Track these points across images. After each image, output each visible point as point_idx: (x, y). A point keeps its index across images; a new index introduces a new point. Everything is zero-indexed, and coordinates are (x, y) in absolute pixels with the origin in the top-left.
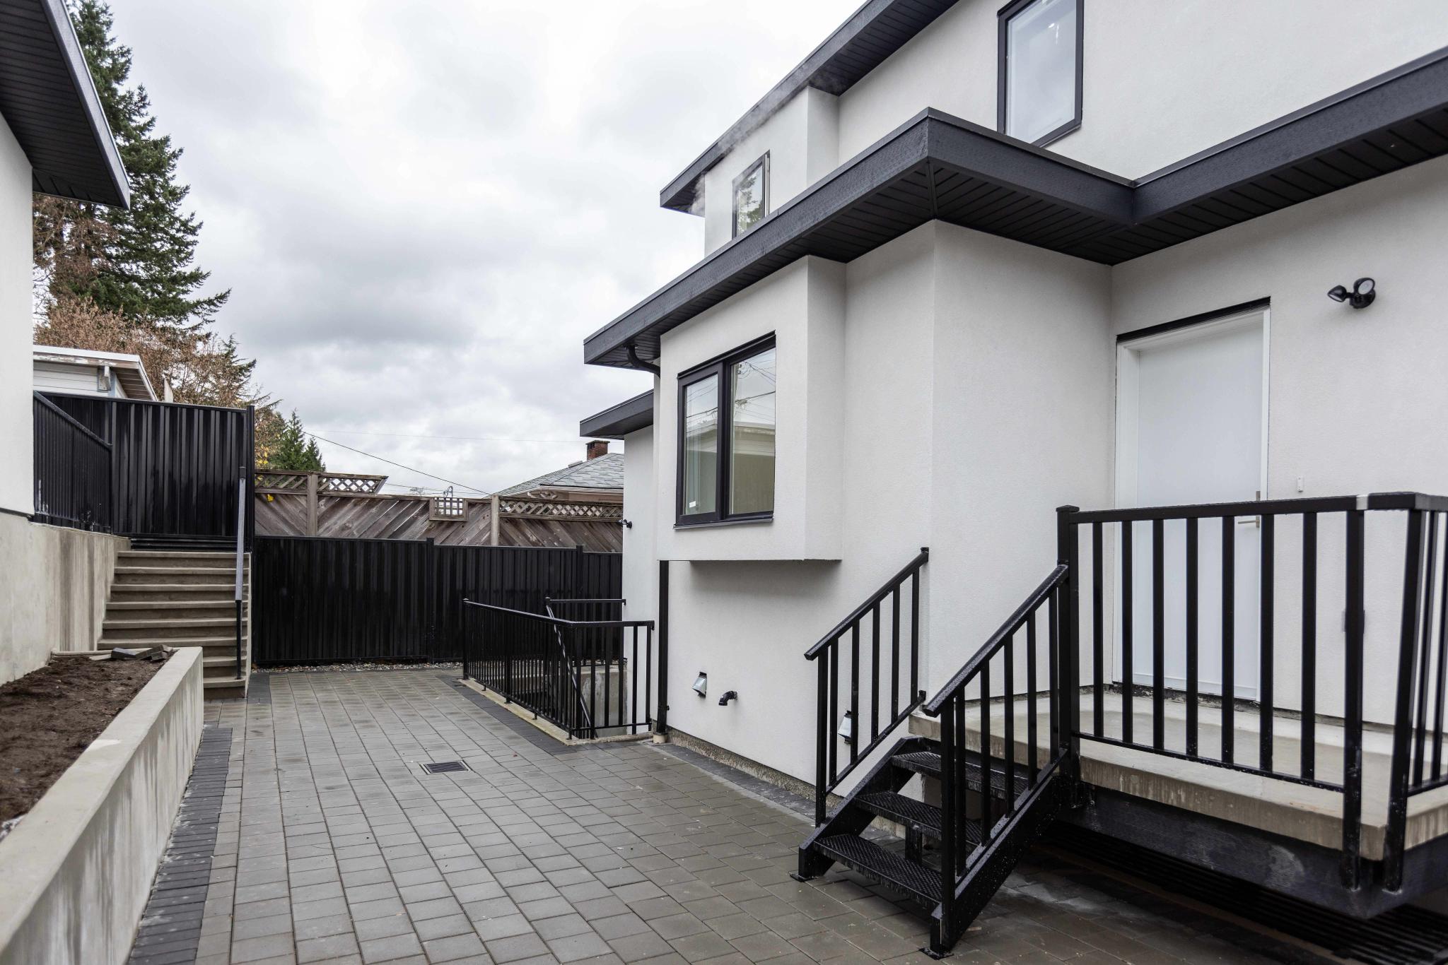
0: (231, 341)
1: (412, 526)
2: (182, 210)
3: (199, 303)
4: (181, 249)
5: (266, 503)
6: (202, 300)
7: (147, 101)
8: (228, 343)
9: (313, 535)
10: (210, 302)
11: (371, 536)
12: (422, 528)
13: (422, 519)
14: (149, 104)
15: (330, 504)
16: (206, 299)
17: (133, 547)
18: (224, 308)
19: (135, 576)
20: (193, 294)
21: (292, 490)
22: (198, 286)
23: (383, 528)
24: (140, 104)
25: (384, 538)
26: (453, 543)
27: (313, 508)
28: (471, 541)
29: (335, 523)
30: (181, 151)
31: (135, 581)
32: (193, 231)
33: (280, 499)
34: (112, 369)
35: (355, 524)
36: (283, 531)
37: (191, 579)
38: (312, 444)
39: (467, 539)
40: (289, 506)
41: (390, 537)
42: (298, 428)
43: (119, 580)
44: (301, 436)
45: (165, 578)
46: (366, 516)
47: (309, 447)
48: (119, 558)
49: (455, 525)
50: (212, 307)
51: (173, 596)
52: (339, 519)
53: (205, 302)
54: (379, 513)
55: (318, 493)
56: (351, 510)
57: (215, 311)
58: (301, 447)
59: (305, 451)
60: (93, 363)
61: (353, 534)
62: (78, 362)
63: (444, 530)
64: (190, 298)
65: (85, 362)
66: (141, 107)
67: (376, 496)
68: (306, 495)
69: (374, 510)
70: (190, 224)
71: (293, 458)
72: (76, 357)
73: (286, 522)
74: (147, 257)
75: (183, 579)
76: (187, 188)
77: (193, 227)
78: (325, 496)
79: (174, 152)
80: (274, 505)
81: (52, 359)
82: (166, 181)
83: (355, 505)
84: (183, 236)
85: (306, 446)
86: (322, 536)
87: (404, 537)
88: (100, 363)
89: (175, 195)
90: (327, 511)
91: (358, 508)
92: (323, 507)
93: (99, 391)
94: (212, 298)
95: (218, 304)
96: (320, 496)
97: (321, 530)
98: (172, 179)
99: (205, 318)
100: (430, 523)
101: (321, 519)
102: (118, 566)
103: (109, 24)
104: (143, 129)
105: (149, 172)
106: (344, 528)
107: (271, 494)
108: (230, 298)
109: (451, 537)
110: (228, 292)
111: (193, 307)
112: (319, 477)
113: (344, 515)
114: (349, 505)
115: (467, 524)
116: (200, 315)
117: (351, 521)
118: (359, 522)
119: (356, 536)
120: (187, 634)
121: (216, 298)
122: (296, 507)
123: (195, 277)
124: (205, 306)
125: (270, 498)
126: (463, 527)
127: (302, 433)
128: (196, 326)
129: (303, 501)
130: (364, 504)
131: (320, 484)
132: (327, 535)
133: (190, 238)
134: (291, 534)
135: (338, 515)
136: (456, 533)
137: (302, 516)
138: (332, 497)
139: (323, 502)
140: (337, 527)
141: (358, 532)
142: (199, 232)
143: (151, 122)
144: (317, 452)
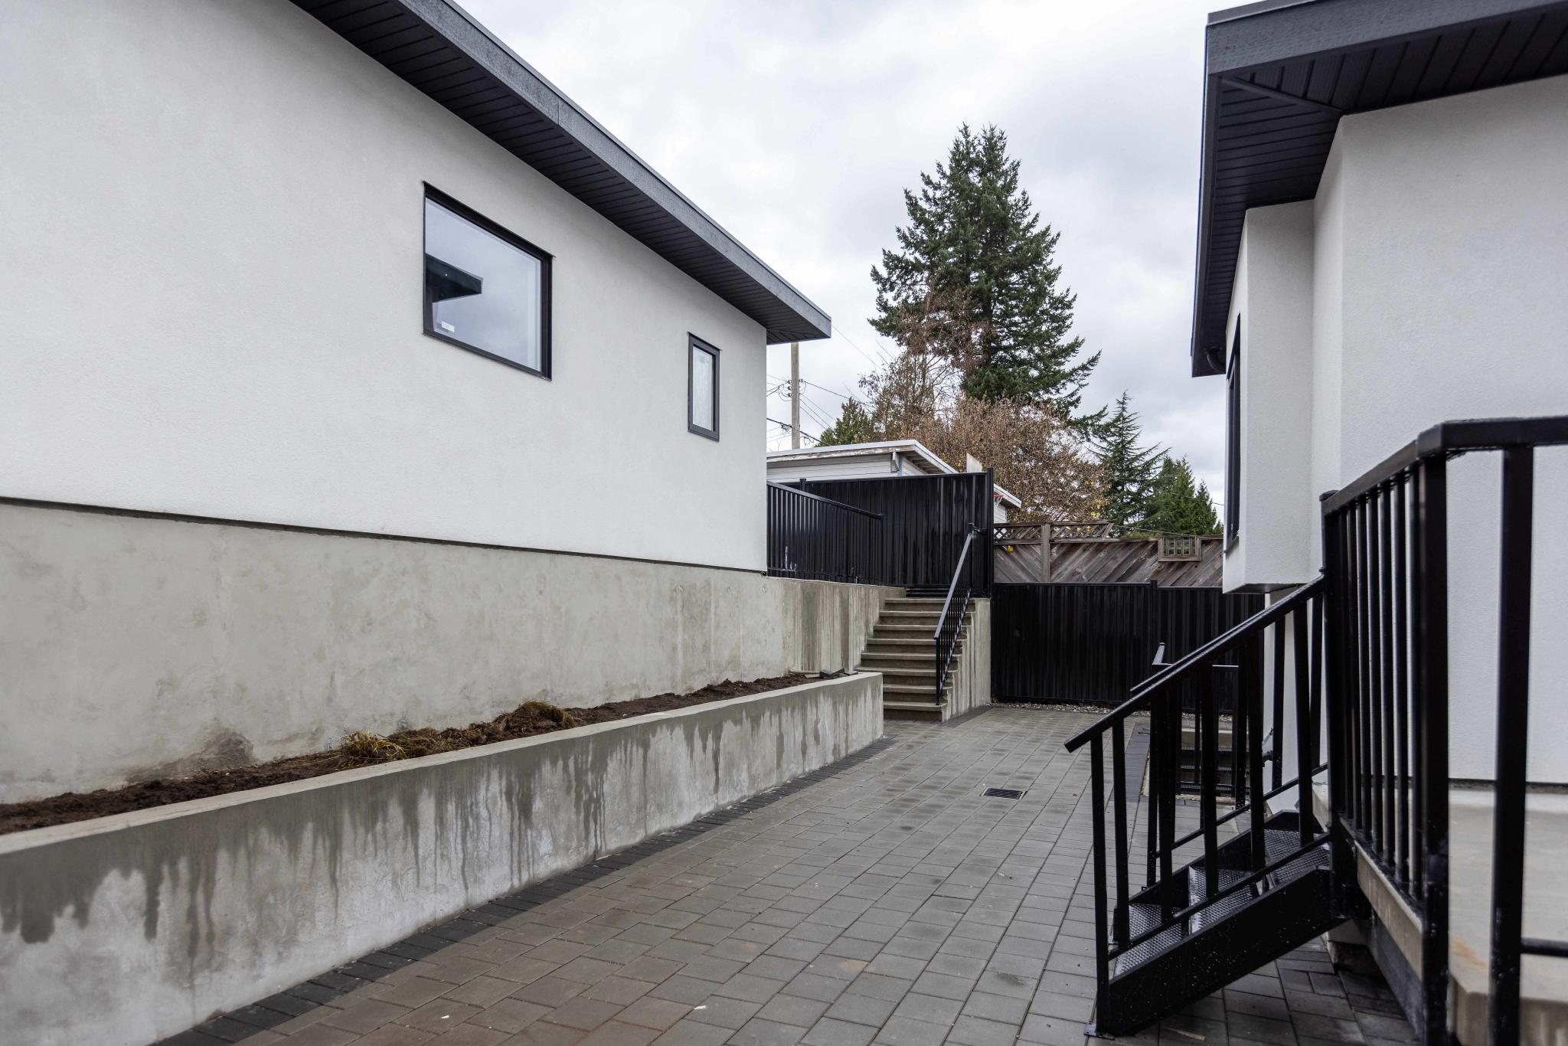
0: (1124, 398)
1: (1141, 568)
2: (1057, 289)
3: (1075, 370)
4: (1061, 324)
5: (1007, 553)
6: (1076, 367)
7: (1028, 203)
8: (1121, 400)
9: (1046, 581)
10: (1084, 368)
11: (1099, 580)
12: (1150, 571)
13: (1150, 560)
14: (1030, 205)
15: (1061, 552)
16: (1080, 365)
17: (908, 596)
18: (1095, 370)
19: (892, 618)
20: (1070, 364)
21: (1029, 540)
22: (1074, 354)
23: (1111, 572)
24: (1023, 208)
25: (1113, 581)
26: (1185, 584)
27: (1046, 555)
28: (1206, 582)
29: (1066, 569)
30: (1058, 235)
31: (893, 622)
32: (1069, 306)
33: (1019, 549)
34: (898, 453)
35: (1084, 569)
36: (1018, 577)
37: (930, 621)
38: (1203, 489)
39: (1201, 580)
40: (1026, 554)
41: (1119, 580)
42: (1188, 473)
43: (883, 621)
44: (1191, 482)
45: (912, 620)
46: (1094, 560)
47: (1199, 493)
48: (886, 604)
49: (1187, 565)
50: (1086, 372)
51: (914, 635)
52: (1070, 564)
53: (1079, 368)
54: (1107, 558)
55: (1050, 541)
56: (1081, 555)
57: (1088, 375)
58: (1192, 491)
59: (1195, 497)
60: (886, 451)
61: (1082, 579)
62: (877, 452)
63: (1174, 571)
64: (1067, 368)
65: (880, 451)
66: (1025, 209)
67: (1103, 540)
68: (1040, 544)
69: (1102, 555)
70: (1066, 300)
71: (1183, 505)
72: (875, 449)
73: (1023, 569)
74: (1029, 340)
75: (924, 621)
76: (1060, 268)
77: (1069, 301)
78: (1057, 544)
79: (1053, 239)
80: (1014, 555)
81: (862, 453)
82: (1045, 267)
83: (1084, 550)
84: (1061, 313)
85: (1196, 492)
86: (1055, 582)
87: (1132, 580)
88: (890, 450)
89: (1051, 277)
90: (1058, 558)
91: (1087, 553)
92: (1055, 554)
93: (892, 472)
94: (1085, 363)
95: (1091, 368)
96: (1052, 544)
97: (1054, 576)
98: (1050, 263)
99: (1080, 383)
100: (1159, 565)
101: (1054, 566)
102: (885, 609)
103: (1002, 148)
104: (1030, 226)
105: (1030, 265)
106: (1074, 574)
107: (1012, 546)
108: (1100, 360)
109: (1183, 578)
110: (1099, 354)
111: (1068, 376)
112: (1051, 526)
113: (1074, 561)
114: (1079, 551)
115: (1201, 564)
116: (1076, 381)
117: (1080, 566)
118: (1087, 567)
119: (1085, 580)
120: (915, 666)
121: (1089, 363)
122: (1032, 556)
123: (1073, 348)
124: (1080, 372)
125: (1010, 549)
126: (1196, 567)
127: (1191, 480)
128: (1073, 393)
129: (1037, 550)
130: (1091, 549)
131: (1052, 532)
132: (1058, 581)
133: (1067, 312)
134: (1028, 581)
135: (1067, 563)
136: (1189, 574)
137: (1037, 564)
138: (1063, 545)
139: (1054, 550)
140: (1066, 572)
141: (1087, 576)
142: (1074, 304)
143: (1035, 219)
144: (1208, 497)
